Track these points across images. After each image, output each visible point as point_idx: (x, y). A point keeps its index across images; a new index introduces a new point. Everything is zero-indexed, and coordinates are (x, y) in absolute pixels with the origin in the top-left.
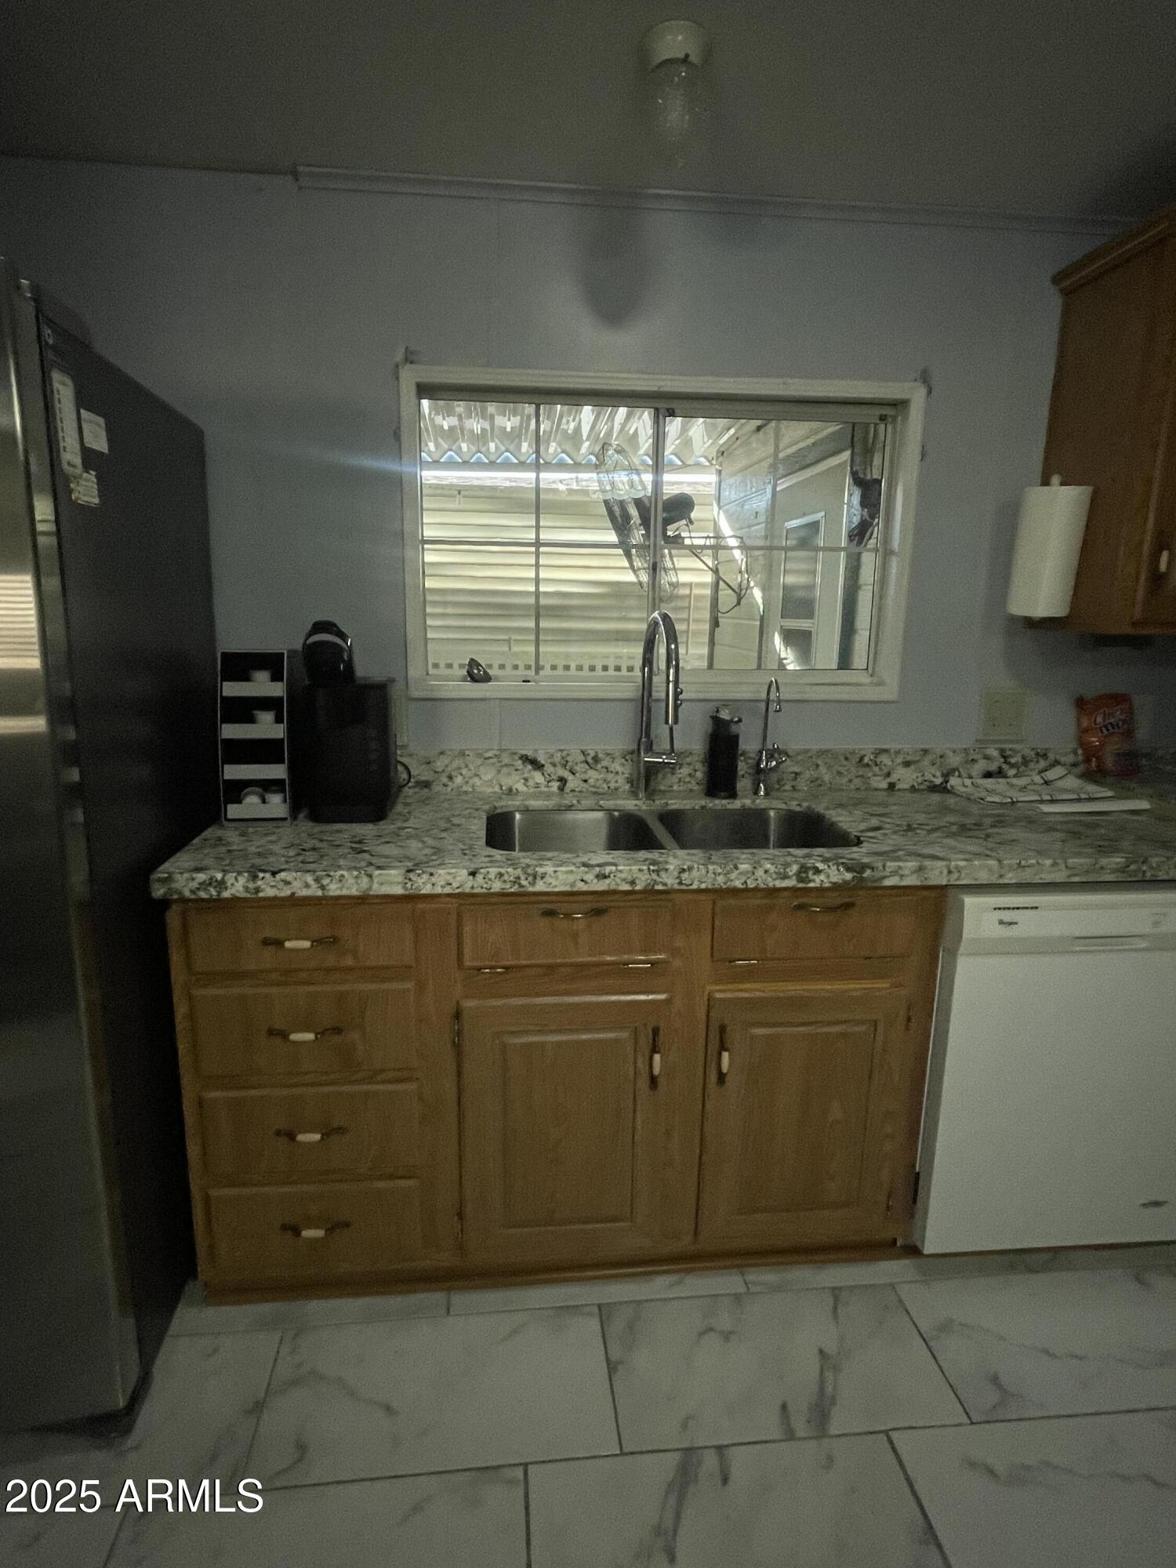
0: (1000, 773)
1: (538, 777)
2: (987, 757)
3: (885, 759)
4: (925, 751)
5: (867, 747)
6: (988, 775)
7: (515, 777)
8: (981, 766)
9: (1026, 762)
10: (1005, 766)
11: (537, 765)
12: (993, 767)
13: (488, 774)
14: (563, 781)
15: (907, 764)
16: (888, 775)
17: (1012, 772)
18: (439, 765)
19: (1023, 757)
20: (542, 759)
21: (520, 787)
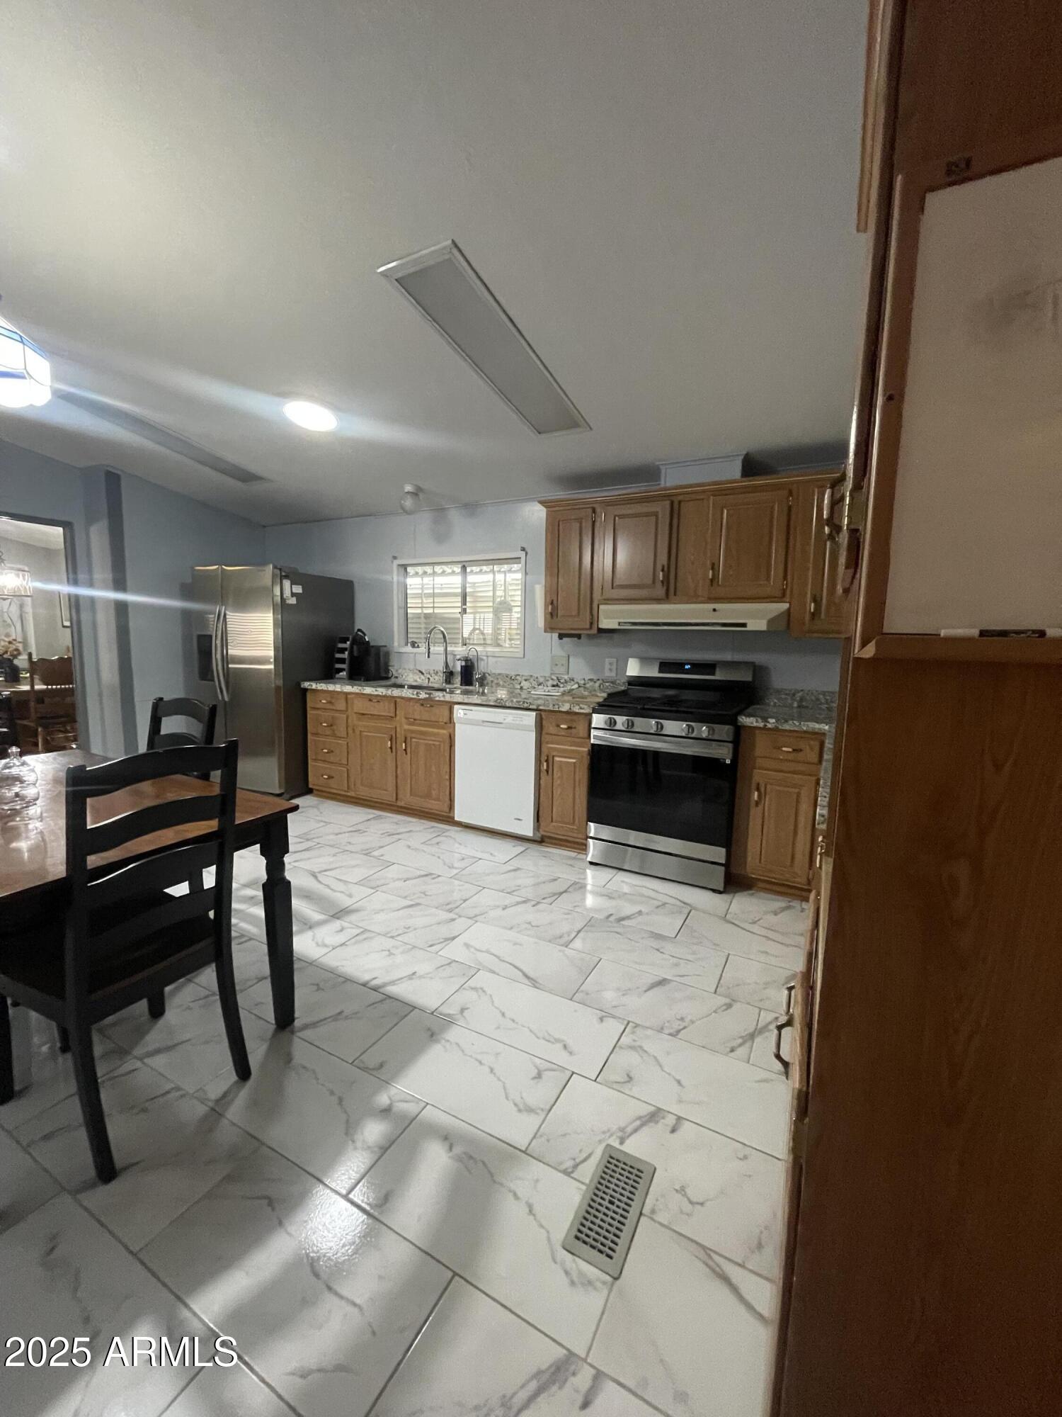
0: (557, 686)
1: (422, 677)
2: (552, 679)
3: (518, 677)
4: (531, 676)
5: (513, 673)
6: (553, 686)
7: (418, 677)
8: (550, 683)
9: (566, 682)
10: (559, 683)
11: (422, 673)
12: (555, 683)
13: (411, 675)
14: (429, 679)
15: (526, 680)
16: (520, 684)
17: (562, 685)
18: (400, 671)
19: (565, 680)
20: (424, 672)
21: (418, 680)
